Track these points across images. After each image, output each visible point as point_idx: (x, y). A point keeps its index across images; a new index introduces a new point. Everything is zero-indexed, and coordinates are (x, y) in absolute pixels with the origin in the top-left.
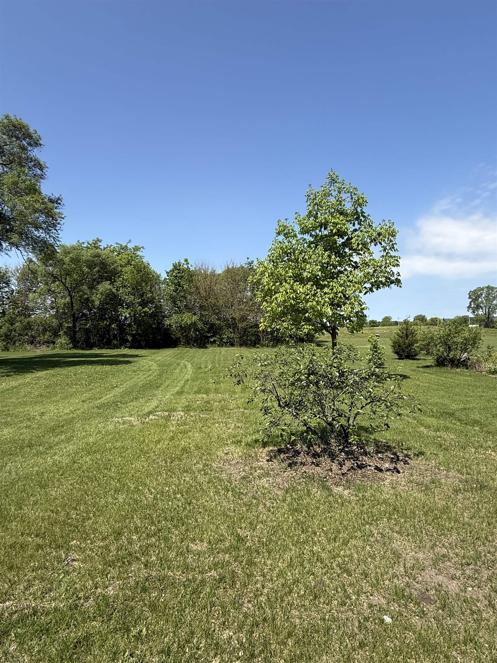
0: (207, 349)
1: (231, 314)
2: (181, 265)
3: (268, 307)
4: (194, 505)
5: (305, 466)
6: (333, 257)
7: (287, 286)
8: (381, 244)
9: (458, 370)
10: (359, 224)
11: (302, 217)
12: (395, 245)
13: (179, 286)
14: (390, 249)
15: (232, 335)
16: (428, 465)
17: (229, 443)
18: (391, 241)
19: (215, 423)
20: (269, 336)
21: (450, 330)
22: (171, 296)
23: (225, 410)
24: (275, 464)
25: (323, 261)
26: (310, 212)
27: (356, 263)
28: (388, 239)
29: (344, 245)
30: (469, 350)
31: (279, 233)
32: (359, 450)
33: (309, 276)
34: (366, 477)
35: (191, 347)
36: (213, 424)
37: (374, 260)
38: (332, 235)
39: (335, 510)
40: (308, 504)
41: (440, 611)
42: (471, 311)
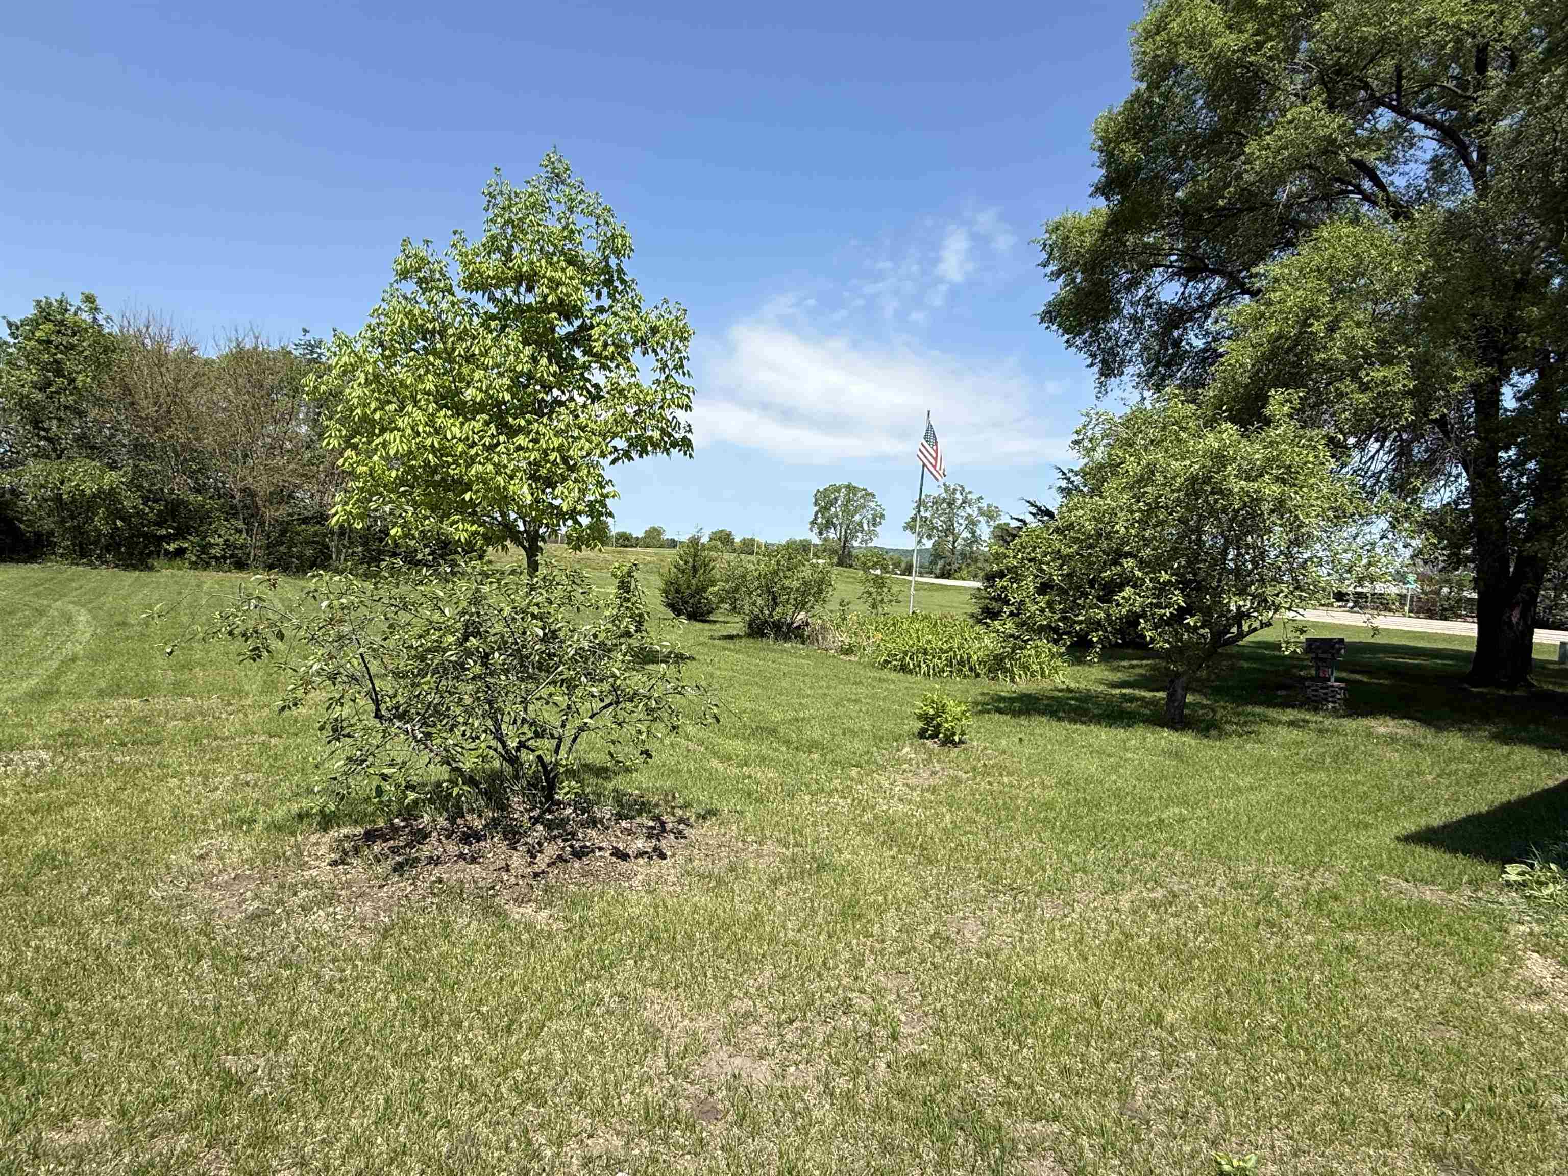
0: (153, 574)
1: (243, 479)
2: (66, 310)
3: (358, 463)
4: (71, 1015)
5: (440, 867)
6: (544, 361)
7: (418, 415)
8: (657, 354)
9: (788, 645)
10: (611, 296)
11: (470, 246)
12: (685, 362)
13: (59, 373)
14: (675, 367)
15: (242, 539)
16: (724, 835)
17: (212, 827)
18: (678, 351)
19: (166, 776)
20: (356, 549)
21: (778, 563)
22: (21, 400)
23: (205, 741)
24: (357, 869)
25: (519, 368)
26: (493, 238)
27: (596, 386)
28: (672, 344)
29: (574, 339)
30: (809, 605)
31: (404, 275)
32: (577, 815)
33: (478, 400)
34: (592, 875)
35: (91, 564)
36: (161, 779)
37: (637, 386)
38: (545, 308)
39: (512, 961)
40: (444, 956)
41: (735, 1129)
42: (816, 531)
